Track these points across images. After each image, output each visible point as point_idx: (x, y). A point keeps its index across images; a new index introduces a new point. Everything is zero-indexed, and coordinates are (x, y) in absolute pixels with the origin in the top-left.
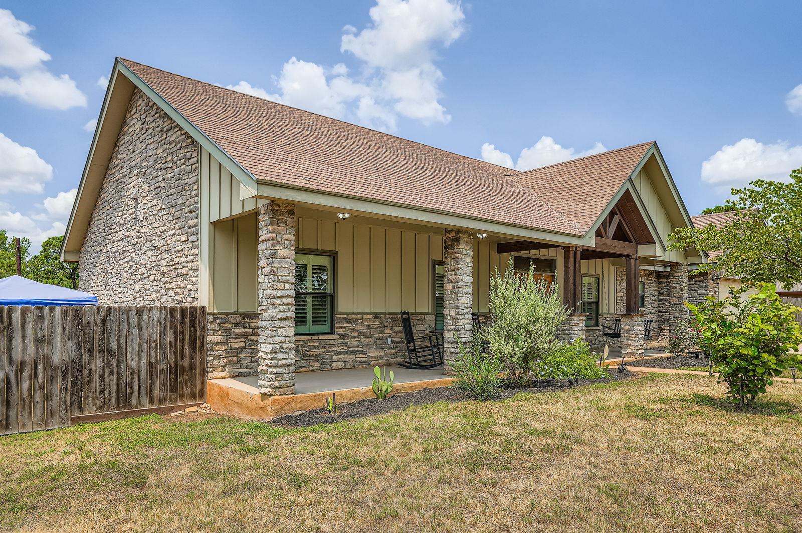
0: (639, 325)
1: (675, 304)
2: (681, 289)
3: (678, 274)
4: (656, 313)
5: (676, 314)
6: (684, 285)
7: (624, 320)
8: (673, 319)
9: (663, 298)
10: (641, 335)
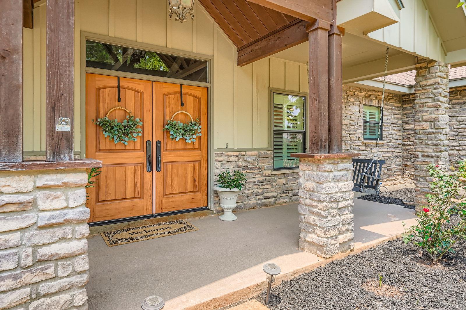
0: (336, 180)
1: (425, 134)
2: (435, 106)
3: (431, 82)
4: (400, 146)
5: (426, 150)
6: (442, 99)
7: (304, 168)
8: (421, 159)
9: (408, 127)
10: (344, 199)
